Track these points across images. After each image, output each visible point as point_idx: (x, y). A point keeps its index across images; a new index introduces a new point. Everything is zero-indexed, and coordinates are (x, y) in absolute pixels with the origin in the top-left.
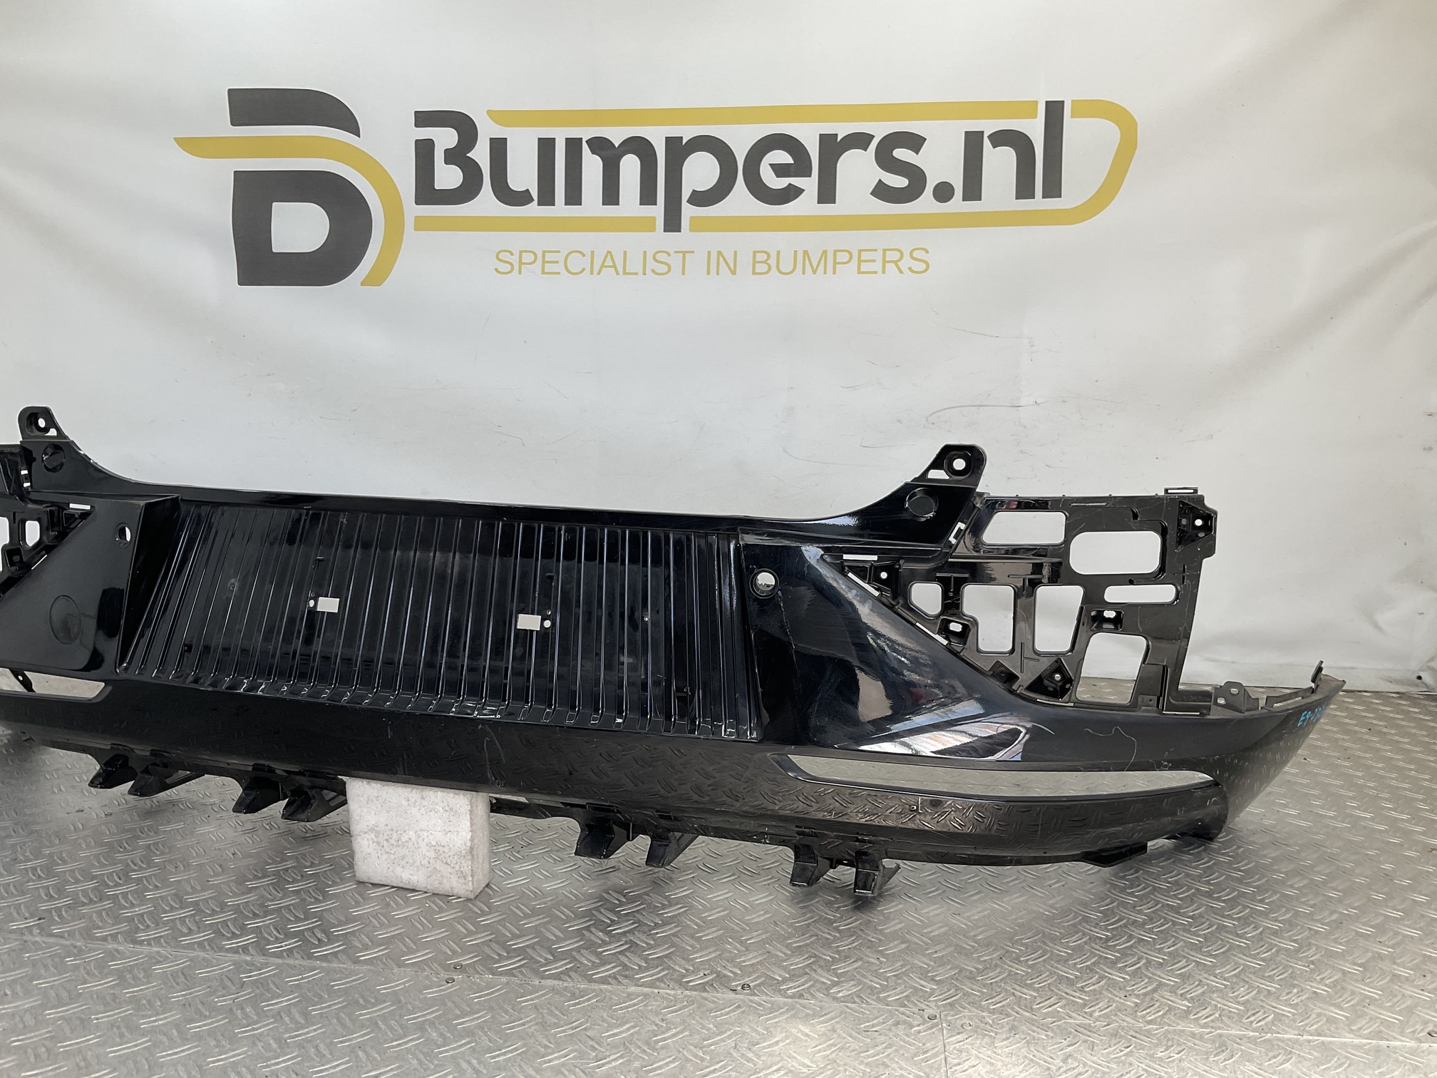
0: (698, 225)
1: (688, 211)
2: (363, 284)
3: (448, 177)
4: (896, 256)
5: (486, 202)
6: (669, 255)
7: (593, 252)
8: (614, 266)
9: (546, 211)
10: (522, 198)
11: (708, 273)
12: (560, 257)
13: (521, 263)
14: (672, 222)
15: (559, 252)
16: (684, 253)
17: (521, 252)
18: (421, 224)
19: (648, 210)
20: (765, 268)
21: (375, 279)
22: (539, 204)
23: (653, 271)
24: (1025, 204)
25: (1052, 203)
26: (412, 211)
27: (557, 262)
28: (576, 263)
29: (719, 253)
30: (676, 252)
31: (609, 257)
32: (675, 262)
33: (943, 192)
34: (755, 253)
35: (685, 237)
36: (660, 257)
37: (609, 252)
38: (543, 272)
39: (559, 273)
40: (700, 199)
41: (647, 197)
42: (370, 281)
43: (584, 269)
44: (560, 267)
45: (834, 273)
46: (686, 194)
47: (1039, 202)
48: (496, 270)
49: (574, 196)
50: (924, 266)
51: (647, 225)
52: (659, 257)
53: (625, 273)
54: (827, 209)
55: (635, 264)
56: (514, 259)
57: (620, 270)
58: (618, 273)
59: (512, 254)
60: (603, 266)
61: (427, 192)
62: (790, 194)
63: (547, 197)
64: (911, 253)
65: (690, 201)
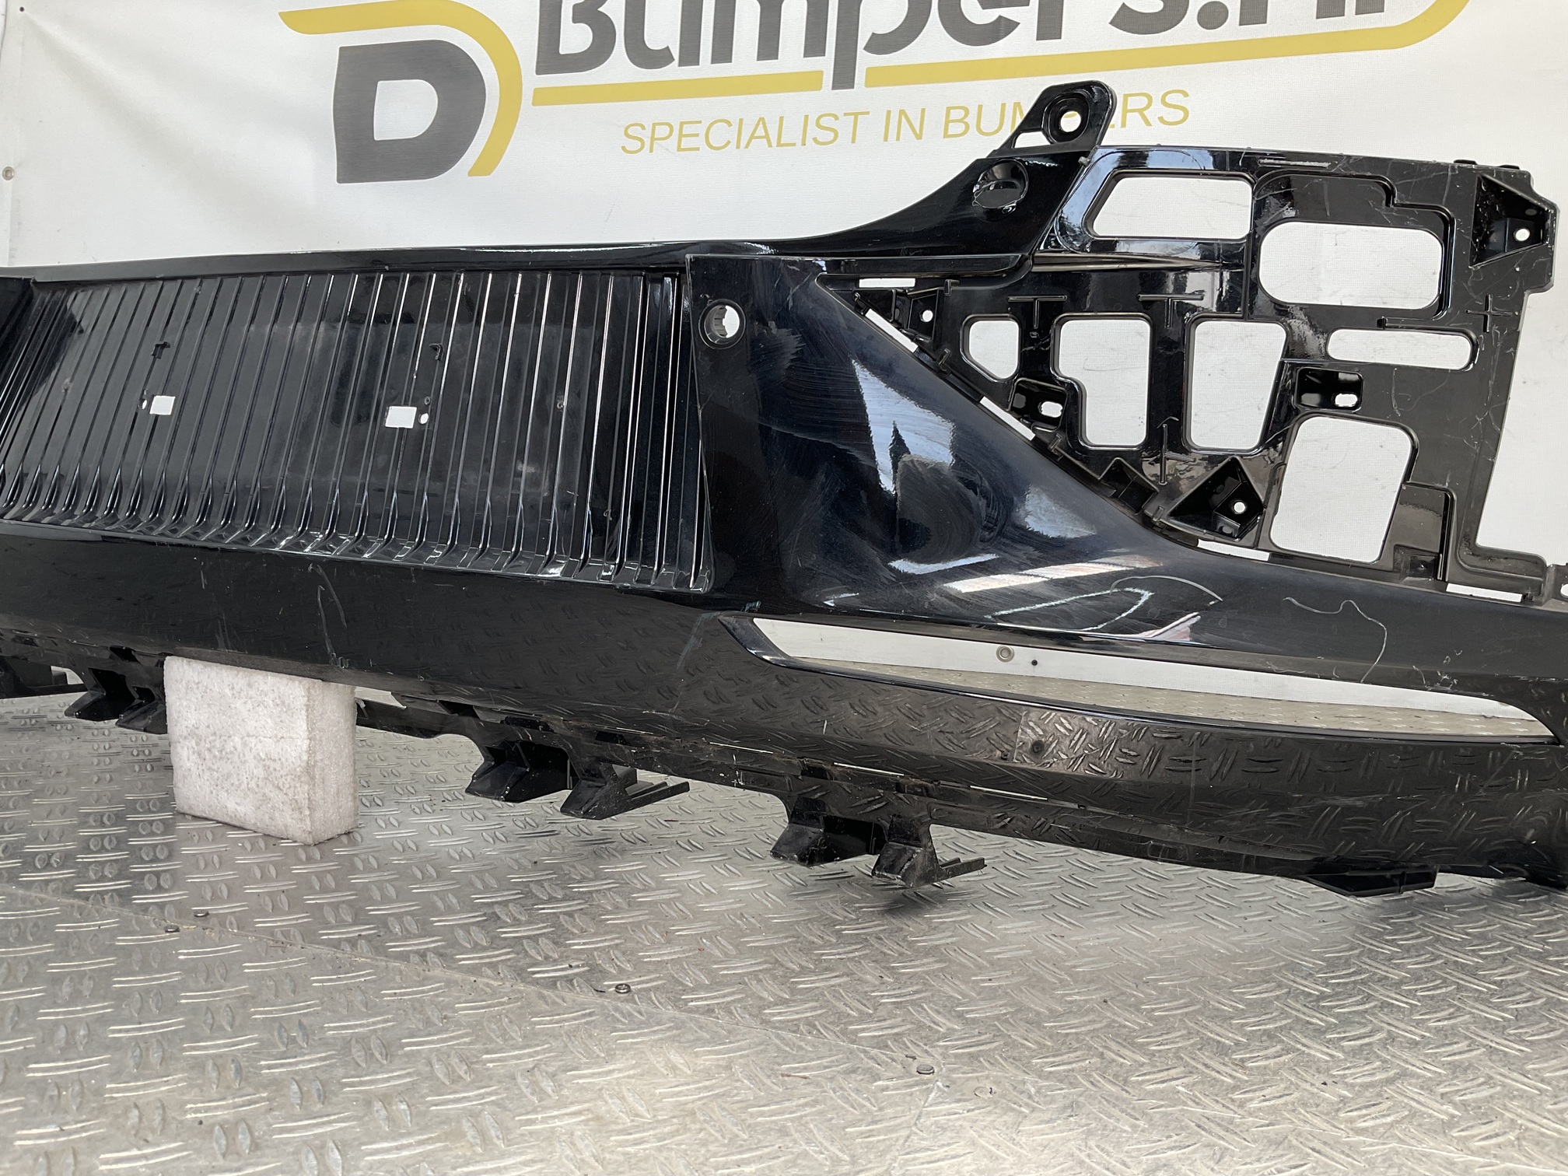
0: (876, 78)
1: (865, 60)
2: (470, 174)
3: (575, 38)
5: (619, 66)
6: (836, 118)
7: (741, 120)
8: (767, 137)
9: (689, 72)
10: (661, 58)
11: (886, 139)
12: (701, 129)
13: (653, 139)
14: (844, 77)
15: (700, 122)
16: (856, 115)
17: (654, 125)
18: (542, 97)
19: (812, 63)
20: (961, 128)
21: (484, 167)
22: (680, 65)
23: (815, 139)
24: (1331, 24)
25: (1370, 21)
26: (532, 81)
27: (697, 135)
28: (719, 135)
29: (902, 112)
30: (845, 114)
31: (761, 125)
32: (844, 126)
33: (1212, 17)
34: (949, 109)
35: (859, 94)
37: (762, 119)
38: (679, 149)
39: (698, 149)
40: (882, 44)
41: (814, 46)
42: (476, 171)
43: (729, 142)
44: (700, 142)
46: (863, 39)
47: (1350, 20)
49: (723, 52)
50: (1181, 114)
51: (810, 82)
52: (824, 122)
53: (779, 144)
54: (1050, 47)
55: (792, 133)
56: (646, 135)
57: (774, 142)
58: (770, 145)
59: (643, 128)
60: (752, 137)
61: (551, 59)
62: (1002, 29)
63: (690, 55)
64: (1165, 96)
65: (867, 48)
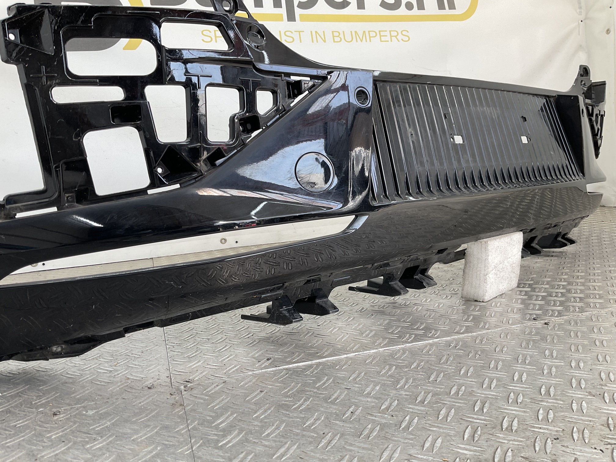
0: (304, 18)
1: (298, 11)
2: (124, 49)
4: (395, 34)
6: (292, 33)
14: (291, 17)
16: (299, 32)
19: (278, 11)
20: (339, 39)
21: (131, 46)
23: (286, 40)
24: (442, 12)
25: (452, 12)
29: (316, 32)
30: (295, 31)
32: (296, 36)
33: (409, 6)
34: (333, 32)
35: (299, 24)
36: (288, 34)
40: (302, 6)
41: (277, 4)
45: (370, 41)
46: (296, 3)
47: (447, 11)
48: (203, 40)
50: (407, 38)
51: (278, 18)
54: (362, 12)
59: (210, 32)
62: (345, 4)
64: (402, 32)
65: (298, 6)
